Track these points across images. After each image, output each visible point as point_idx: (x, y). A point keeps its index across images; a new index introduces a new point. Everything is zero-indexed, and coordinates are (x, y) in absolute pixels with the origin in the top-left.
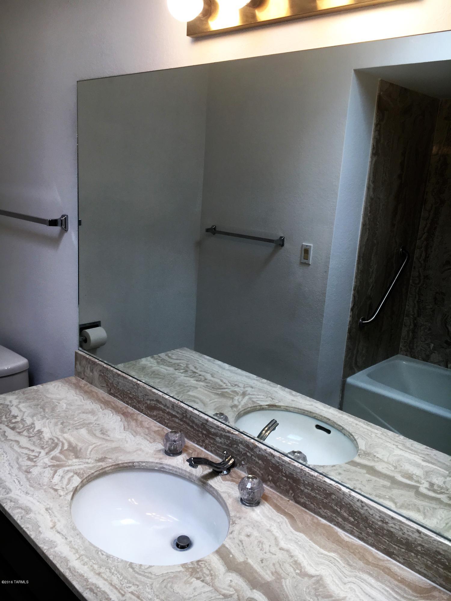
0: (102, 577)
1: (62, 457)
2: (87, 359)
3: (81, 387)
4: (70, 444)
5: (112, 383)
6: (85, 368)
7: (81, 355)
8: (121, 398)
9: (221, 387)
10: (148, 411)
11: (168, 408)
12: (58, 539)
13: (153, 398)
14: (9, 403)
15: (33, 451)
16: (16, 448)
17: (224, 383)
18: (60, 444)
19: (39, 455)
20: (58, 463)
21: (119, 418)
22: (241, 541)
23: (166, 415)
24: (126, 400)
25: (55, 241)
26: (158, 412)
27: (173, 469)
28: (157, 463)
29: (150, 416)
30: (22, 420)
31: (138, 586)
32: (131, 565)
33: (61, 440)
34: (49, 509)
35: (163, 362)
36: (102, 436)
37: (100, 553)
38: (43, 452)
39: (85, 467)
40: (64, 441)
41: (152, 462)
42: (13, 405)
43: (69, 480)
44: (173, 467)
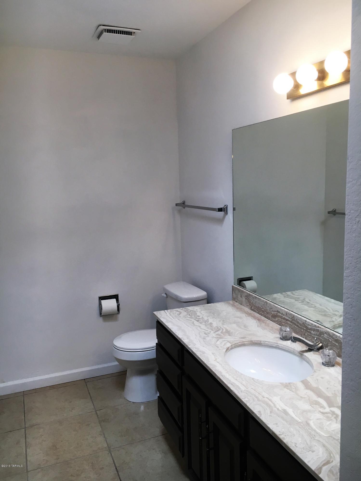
0: (237, 380)
1: (222, 334)
2: (238, 289)
3: (235, 306)
4: (226, 330)
5: (253, 303)
6: (237, 295)
7: (235, 287)
8: (258, 312)
9: (325, 311)
10: (273, 318)
11: (284, 315)
12: (217, 364)
13: (275, 310)
14: (195, 310)
15: (207, 331)
16: (199, 328)
17: (328, 309)
18: (222, 329)
19: (210, 333)
20: (220, 337)
21: (255, 321)
22: (318, 380)
23: (283, 320)
24: (261, 313)
25: (221, 221)
26: (278, 318)
27: (284, 346)
28: (274, 343)
29: (274, 321)
30: (202, 318)
31: (255, 386)
32: (253, 379)
33: (222, 327)
34: (214, 353)
35: (288, 296)
36: (244, 328)
37: (237, 372)
38: (212, 332)
39: (234, 340)
40: (224, 328)
41: (272, 342)
42: (198, 311)
43: (225, 344)
44: (284, 345)
